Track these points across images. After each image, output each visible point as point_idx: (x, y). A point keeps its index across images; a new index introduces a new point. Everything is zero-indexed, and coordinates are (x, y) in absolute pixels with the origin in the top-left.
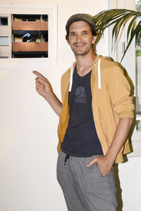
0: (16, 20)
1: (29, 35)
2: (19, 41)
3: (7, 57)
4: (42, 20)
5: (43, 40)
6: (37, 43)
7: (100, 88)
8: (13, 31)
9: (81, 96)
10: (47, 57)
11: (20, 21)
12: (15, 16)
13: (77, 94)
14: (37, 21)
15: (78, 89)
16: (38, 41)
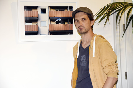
0: (52, 10)
1: (60, 20)
2: (53, 23)
3: (45, 35)
4: (69, 10)
5: (69, 23)
6: (66, 25)
8: (49, 17)
10: (72, 34)
11: (54, 10)
12: (51, 8)
14: (66, 10)
15: (82, 57)
16: (66, 23)
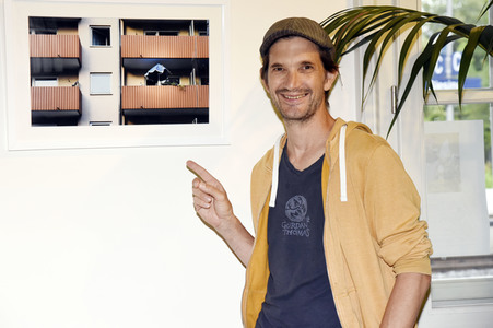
0: (131, 32)
1: (161, 69)
2: (137, 82)
3: (107, 123)
4: (193, 33)
5: (196, 81)
6: (183, 89)
7: (344, 198)
8: (122, 59)
9: (299, 218)
10: (207, 121)
11: (141, 34)
12: (129, 24)
13: (288, 212)
14: (182, 35)
15: (291, 202)
16: (184, 82)
